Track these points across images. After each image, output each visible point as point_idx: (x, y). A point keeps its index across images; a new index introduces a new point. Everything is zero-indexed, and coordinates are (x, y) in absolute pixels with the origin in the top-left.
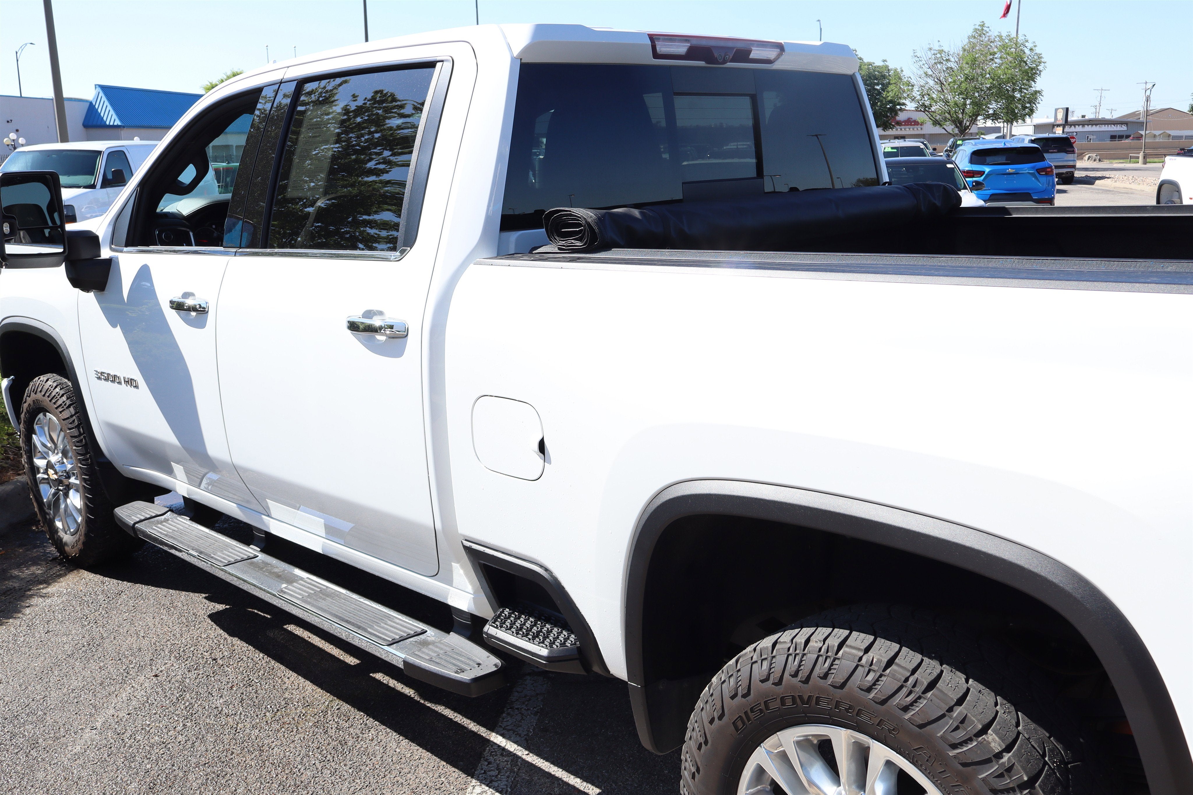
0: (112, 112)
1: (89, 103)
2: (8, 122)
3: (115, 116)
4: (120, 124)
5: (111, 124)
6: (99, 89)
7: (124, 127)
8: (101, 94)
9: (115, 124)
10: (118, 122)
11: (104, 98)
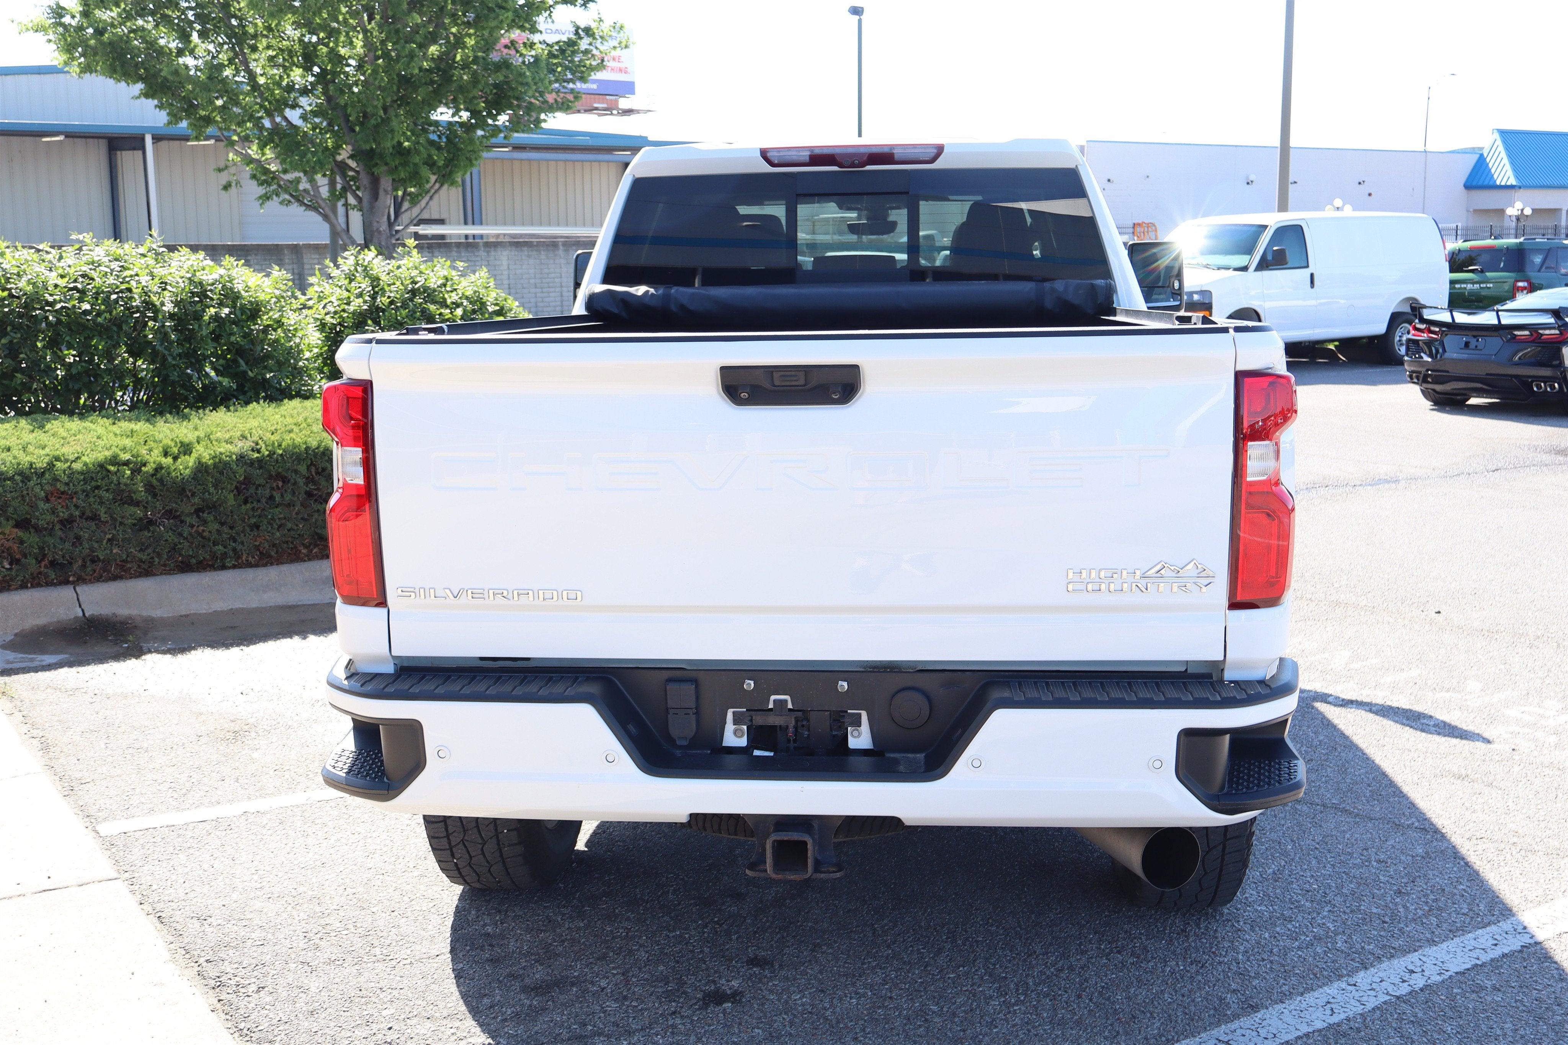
0: (1508, 167)
1: (1478, 156)
2: (1360, 183)
3: (1510, 173)
4: (1514, 183)
5: (1503, 183)
6: (1497, 136)
7: (1520, 188)
8: (1499, 142)
9: (1509, 183)
10: (1513, 181)
11: (1501, 148)
